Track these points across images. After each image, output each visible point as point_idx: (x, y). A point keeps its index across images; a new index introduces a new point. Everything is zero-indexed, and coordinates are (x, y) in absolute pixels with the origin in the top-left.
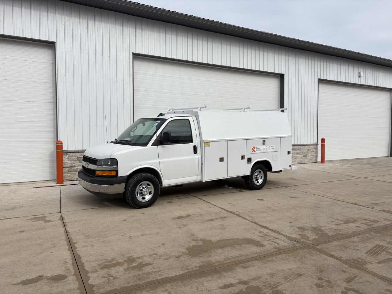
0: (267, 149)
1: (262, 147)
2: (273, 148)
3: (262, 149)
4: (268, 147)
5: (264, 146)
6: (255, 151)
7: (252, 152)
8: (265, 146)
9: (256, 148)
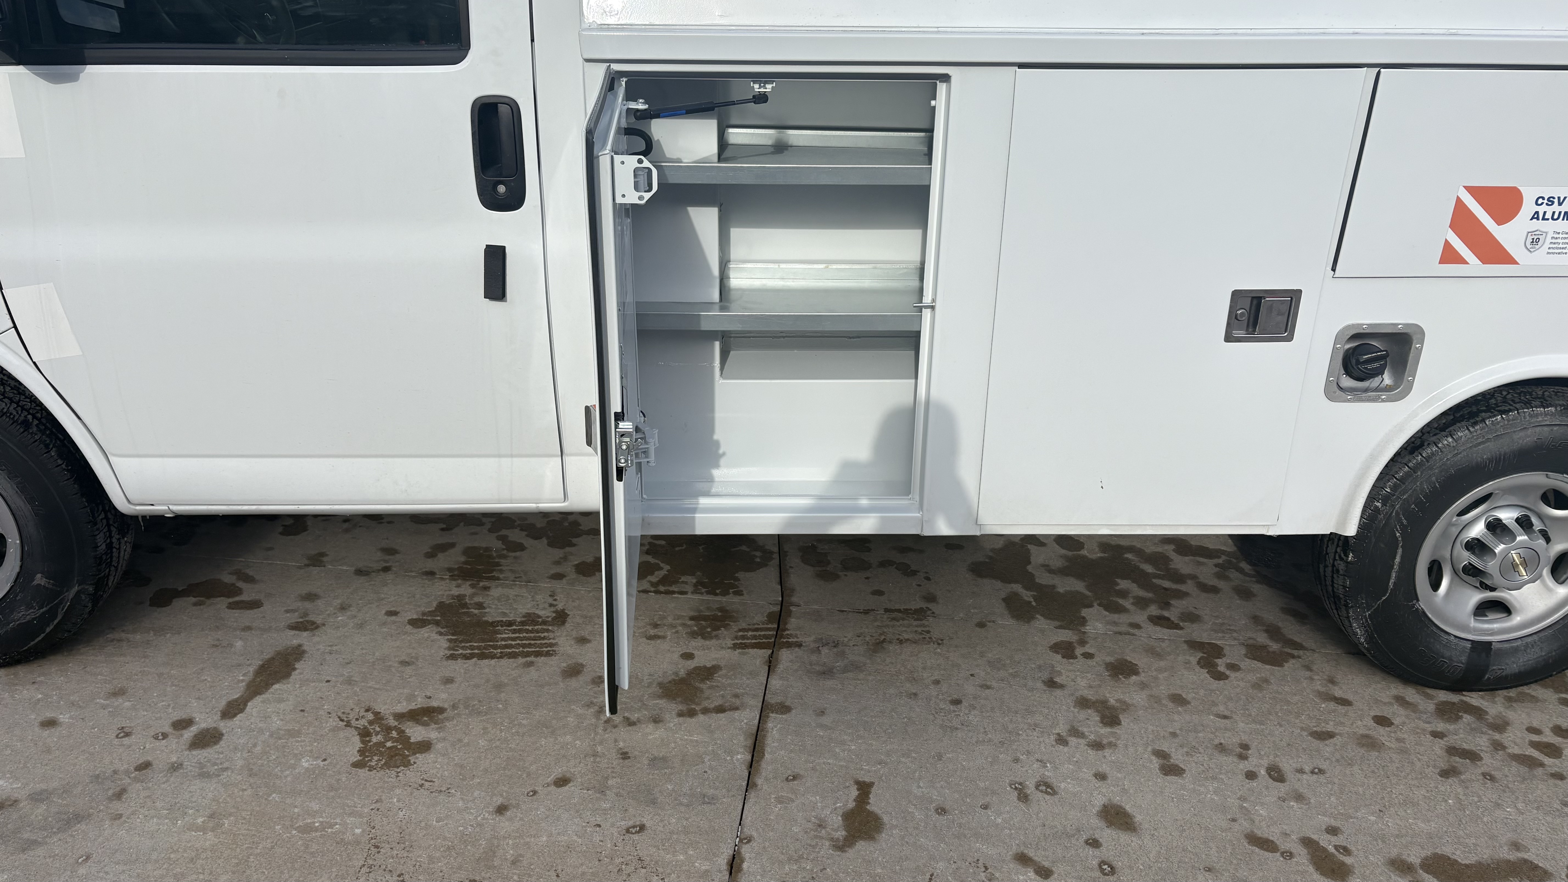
7: (1449, 256)
9: (1541, 210)
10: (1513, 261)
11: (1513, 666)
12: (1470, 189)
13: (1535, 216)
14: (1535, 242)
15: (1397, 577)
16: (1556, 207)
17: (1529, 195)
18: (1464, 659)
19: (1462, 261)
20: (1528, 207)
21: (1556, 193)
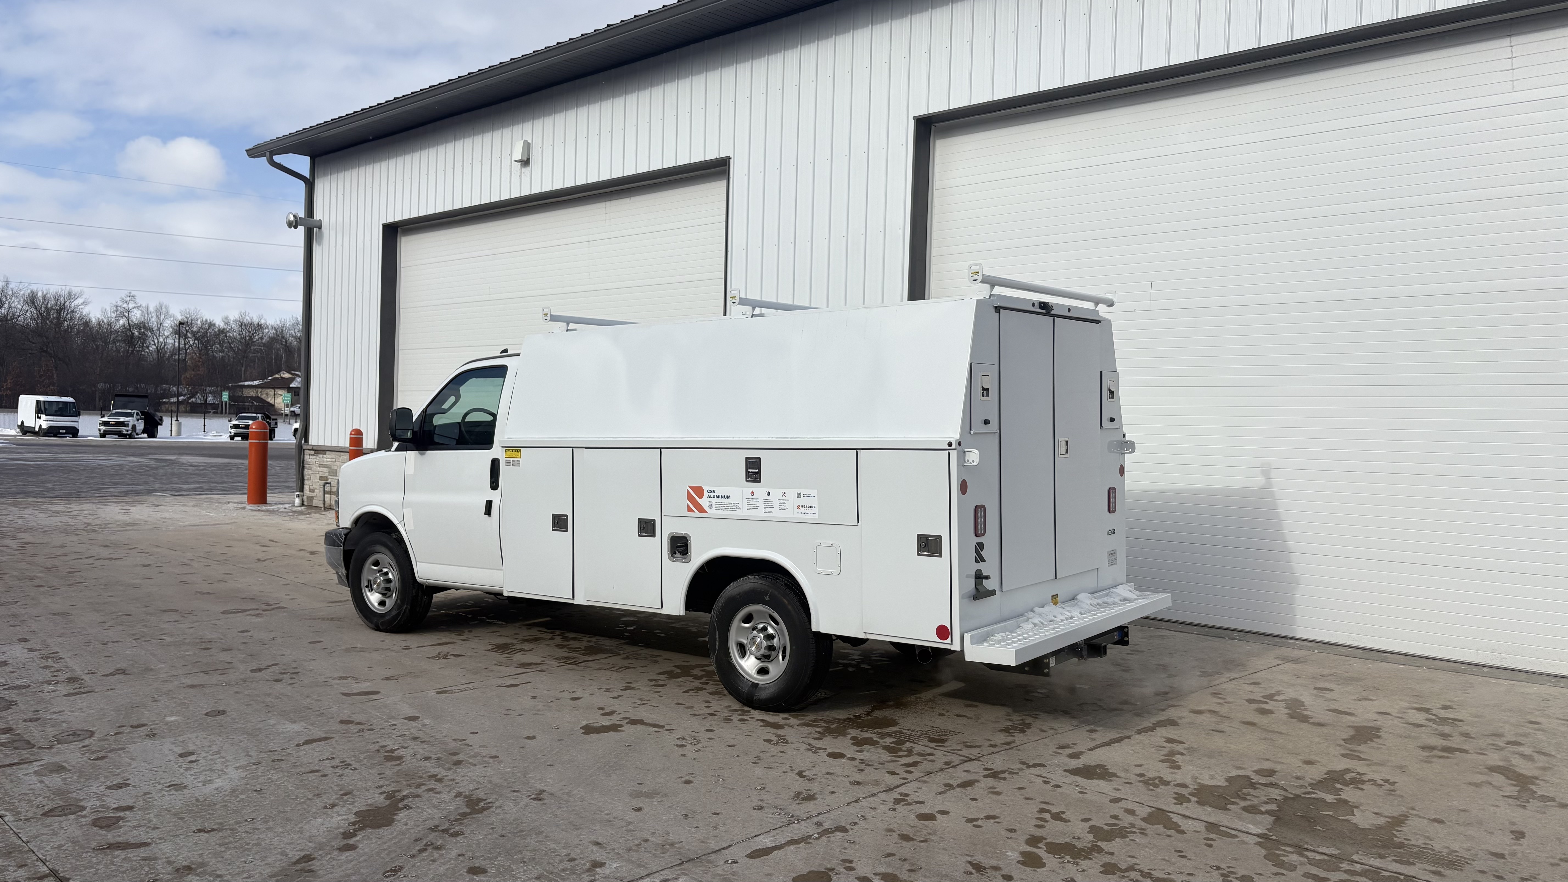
0: (768, 504)
1: (741, 491)
2: (803, 501)
3: (743, 505)
4: (776, 494)
5: (753, 486)
7: (690, 510)
8: (759, 489)
9: (710, 494)
10: (706, 512)
11: (764, 695)
12: (690, 487)
13: (708, 497)
14: (711, 505)
15: (719, 644)
16: (713, 494)
17: (705, 489)
18: (747, 689)
19: (694, 512)
20: (706, 494)
21: (713, 489)
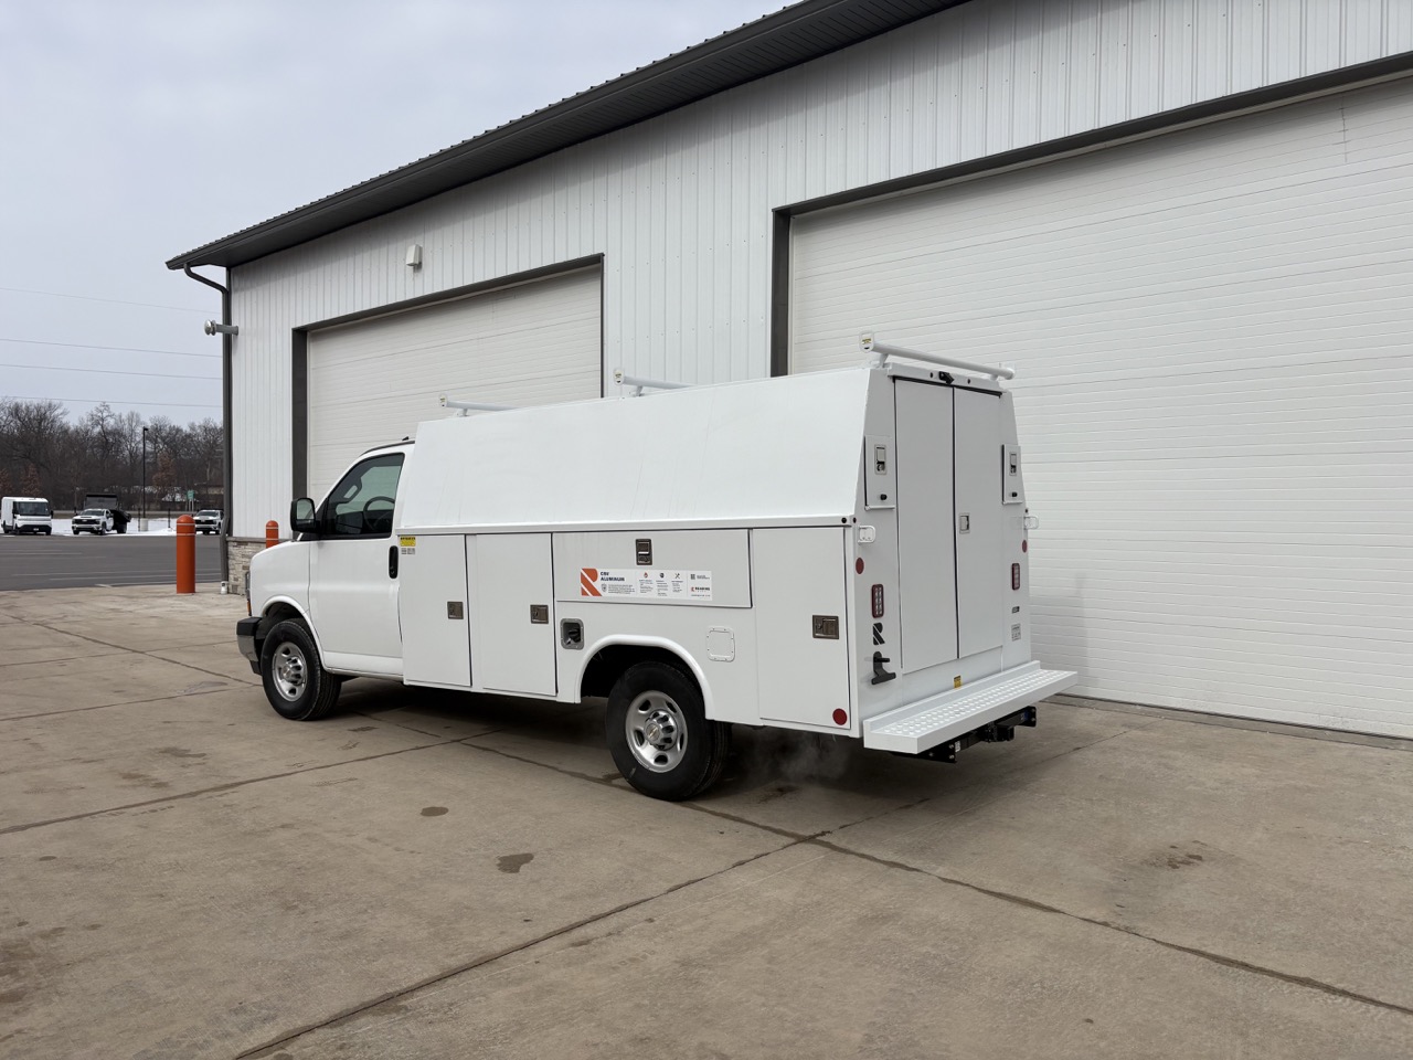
0: (662, 585)
1: (634, 573)
2: (698, 583)
3: (637, 587)
4: (670, 576)
5: (646, 569)
6: (595, 593)
7: (584, 593)
8: (653, 572)
9: (603, 576)
10: (601, 596)
11: (661, 783)
12: (583, 569)
13: (603, 580)
14: (605, 588)
16: (607, 576)
17: (599, 571)
19: (587, 595)
20: (600, 576)
21: (607, 571)
